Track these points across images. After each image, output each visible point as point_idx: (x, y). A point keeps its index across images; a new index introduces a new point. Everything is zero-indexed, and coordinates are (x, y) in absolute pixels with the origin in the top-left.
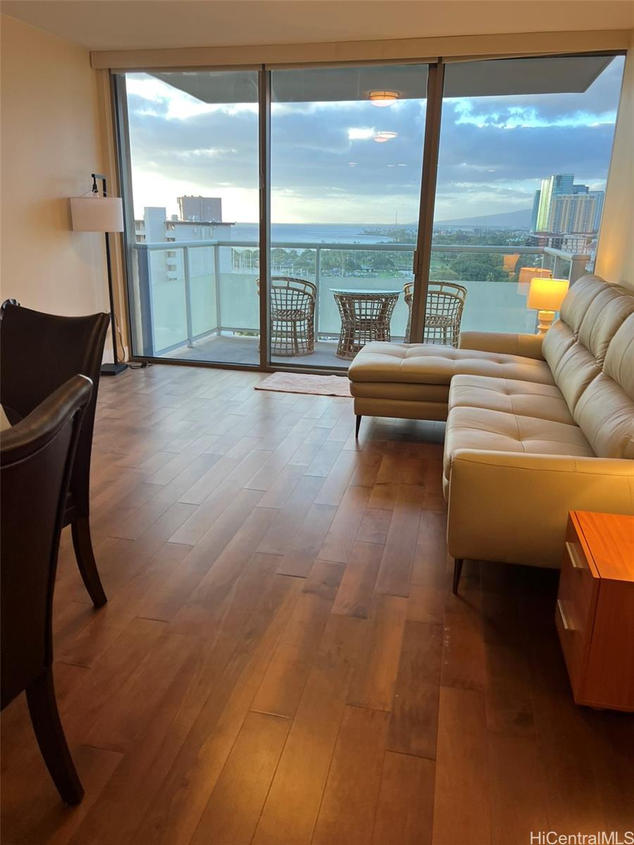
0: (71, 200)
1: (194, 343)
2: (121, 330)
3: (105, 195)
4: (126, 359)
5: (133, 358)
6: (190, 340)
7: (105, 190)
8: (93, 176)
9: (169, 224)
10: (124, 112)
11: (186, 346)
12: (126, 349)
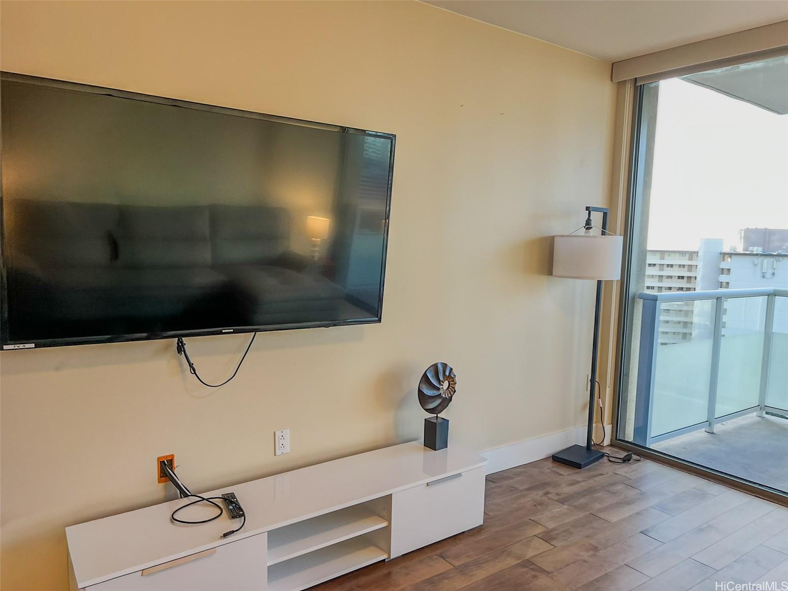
0: (555, 238)
1: (718, 428)
2: (604, 403)
3: (603, 233)
4: (607, 442)
5: (617, 442)
6: (709, 423)
7: (604, 226)
8: (588, 208)
9: (724, 255)
10: (648, 131)
11: (704, 430)
12: (608, 428)
